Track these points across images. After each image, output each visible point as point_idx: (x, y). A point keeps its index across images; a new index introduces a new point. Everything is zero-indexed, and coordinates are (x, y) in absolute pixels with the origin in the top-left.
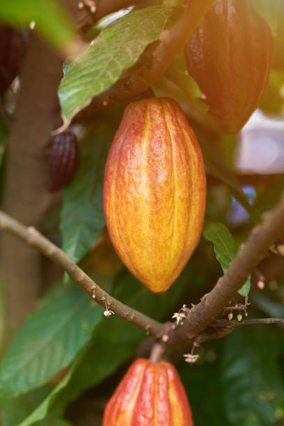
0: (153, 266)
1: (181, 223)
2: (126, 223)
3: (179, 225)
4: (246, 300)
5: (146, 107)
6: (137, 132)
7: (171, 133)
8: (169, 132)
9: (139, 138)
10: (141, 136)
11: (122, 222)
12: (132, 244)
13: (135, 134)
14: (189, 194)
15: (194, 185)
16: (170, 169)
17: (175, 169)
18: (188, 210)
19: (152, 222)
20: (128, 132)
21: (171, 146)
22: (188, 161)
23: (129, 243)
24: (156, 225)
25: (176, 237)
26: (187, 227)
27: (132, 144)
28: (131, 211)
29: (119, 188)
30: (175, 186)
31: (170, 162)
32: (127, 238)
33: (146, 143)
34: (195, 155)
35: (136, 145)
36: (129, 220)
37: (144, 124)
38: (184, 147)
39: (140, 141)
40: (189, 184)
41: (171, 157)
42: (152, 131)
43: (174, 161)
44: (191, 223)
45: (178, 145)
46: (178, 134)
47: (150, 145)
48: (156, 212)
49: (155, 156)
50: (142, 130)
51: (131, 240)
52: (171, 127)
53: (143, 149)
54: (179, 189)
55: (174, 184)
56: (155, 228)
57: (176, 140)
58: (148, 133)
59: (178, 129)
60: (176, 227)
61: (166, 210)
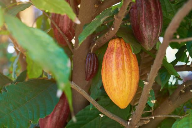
0: (120, 98)
1: (128, 82)
2: (108, 83)
3: (128, 83)
4: (153, 108)
5: (115, 42)
6: (111, 50)
8: (123, 50)
9: (112, 52)
10: (113, 52)
11: (107, 82)
12: (111, 90)
14: (131, 71)
15: (133, 69)
16: (123, 63)
17: (125, 63)
18: (131, 78)
19: (118, 82)
20: (109, 51)
21: (123, 54)
22: (130, 60)
23: (110, 90)
24: (119, 83)
25: (127, 87)
26: (131, 83)
27: (110, 55)
28: (110, 78)
29: (106, 71)
30: (125, 69)
31: (123, 60)
32: (109, 88)
33: (114, 54)
34: (133, 58)
35: (111, 55)
36: (109, 82)
37: (114, 47)
38: (128, 55)
39: (113, 54)
40: (131, 68)
41: (124, 59)
42: (117, 50)
43: (125, 60)
44: (133, 82)
45: (126, 54)
46: (126, 50)
47: (116, 55)
48: (119, 78)
49: (118, 58)
50: (113, 50)
51: (111, 89)
52: (123, 48)
53: (114, 56)
54: (127, 70)
55: (125, 68)
56: (119, 84)
57: (125, 52)
58: (115, 51)
59: (126, 49)
60: (126, 84)
61: (122, 78)
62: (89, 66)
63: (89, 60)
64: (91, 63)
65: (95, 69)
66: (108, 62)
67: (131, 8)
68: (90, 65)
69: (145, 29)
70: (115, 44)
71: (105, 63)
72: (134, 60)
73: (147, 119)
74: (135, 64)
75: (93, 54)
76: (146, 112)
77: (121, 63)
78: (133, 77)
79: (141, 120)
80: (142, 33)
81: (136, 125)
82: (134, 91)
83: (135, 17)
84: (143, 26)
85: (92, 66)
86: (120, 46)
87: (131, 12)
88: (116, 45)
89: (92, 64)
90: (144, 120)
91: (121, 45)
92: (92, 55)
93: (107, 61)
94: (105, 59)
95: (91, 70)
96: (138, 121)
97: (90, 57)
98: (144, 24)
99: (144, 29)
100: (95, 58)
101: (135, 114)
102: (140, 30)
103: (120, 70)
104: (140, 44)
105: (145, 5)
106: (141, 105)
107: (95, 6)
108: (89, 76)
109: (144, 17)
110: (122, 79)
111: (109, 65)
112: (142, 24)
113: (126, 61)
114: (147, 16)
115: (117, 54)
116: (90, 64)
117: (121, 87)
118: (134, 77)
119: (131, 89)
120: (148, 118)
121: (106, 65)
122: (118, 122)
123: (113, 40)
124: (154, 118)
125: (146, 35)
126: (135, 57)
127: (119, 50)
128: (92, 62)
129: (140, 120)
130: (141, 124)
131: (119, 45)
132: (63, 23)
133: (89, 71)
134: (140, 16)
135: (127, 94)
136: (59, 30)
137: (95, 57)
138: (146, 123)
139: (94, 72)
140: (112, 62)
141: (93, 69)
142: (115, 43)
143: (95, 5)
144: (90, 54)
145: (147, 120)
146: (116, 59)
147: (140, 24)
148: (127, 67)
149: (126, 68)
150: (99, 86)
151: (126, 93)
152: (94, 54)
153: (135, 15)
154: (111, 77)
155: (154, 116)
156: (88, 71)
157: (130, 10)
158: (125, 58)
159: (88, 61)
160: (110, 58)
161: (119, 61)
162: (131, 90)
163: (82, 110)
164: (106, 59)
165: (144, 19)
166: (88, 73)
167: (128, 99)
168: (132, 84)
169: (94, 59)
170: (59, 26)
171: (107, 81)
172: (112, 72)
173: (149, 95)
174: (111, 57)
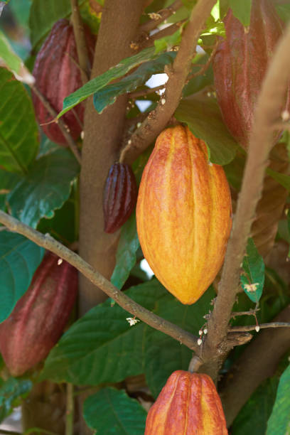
0: (178, 277)
1: (201, 236)
2: (151, 237)
3: (199, 239)
5: (171, 134)
6: (162, 156)
7: (192, 157)
8: (190, 156)
9: (163, 161)
10: (165, 160)
11: (148, 237)
12: (158, 256)
13: (160, 158)
14: (209, 211)
15: (214, 204)
16: (190, 188)
17: (194, 188)
18: (208, 226)
19: (174, 236)
20: (155, 157)
21: (191, 167)
22: (207, 181)
23: (155, 256)
24: (177, 239)
25: (197, 250)
26: (208, 241)
27: (157, 167)
28: (156, 226)
29: (146, 207)
30: (194, 204)
31: (189, 181)
32: (153, 252)
33: (169, 165)
34: (217, 176)
35: (160, 168)
36: (153, 234)
37: (168, 149)
38: (203, 169)
39: (164, 165)
40: (208, 202)
41: (191, 178)
42: (175, 155)
43: (193, 181)
44: (213, 238)
45: (197, 167)
46: (198, 158)
47: (172, 168)
48: (177, 227)
49: (176, 176)
50: (167, 155)
51: (156, 252)
52: (192, 151)
53: (166, 172)
54: (198, 206)
55: (193, 202)
56: (176, 242)
57: (196, 162)
58: (171, 157)
59: (199, 152)
60: (196, 241)
61: (185, 225)
62: (113, 196)
63: (112, 180)
64: (116, 189)
65: (127, 203)
66: (151, 185)
67: (217, 52)
68: (116, 195)
69: (249, 104)
70: (172, 141)
71: (146, 189)
72: (218, 182)
73: (245, 332)
74: (219, 191)
75: (124, 167)
76: (238, 314)
77: (183, 187)
78: (214, 224)
79: (229, 334)
80: (241, 115)
81: (218, 347)
82: (216, 261)
83: (225, 74)
84: (244, 95)
85: (119, 195)
86: (183, 145)
87: (216, 60)
88: (173, 143)
89: (120, 190)
90: (238, 336)
91: (187, 142)
92: (122, 168)
93: (149, 183)
94: (146, 178)
95: (118, 206)
96: (222, 336)
97: (116, 174)
98: (245, 92)
99: (246, 103)
100: (129, 177)
101: (213, 320)
102: (235, 105)
103: (181, 205)
104: (236, 142)
105: (251, 43)
106: (224, 296)
107: (131, 46)
108: (111, 221)
109: (248, 73)
110: (184, 227)
111: (154, 192)
112: (242, 91)
113: (197, 185)
114: (253, 72)
115: (174, 167)
116: (114, 192)
117: (183, 250)
118: (216, 225)
119: (207, 256)
120: (245, 329)
121: (147, 194)
122: (175, 338)
123: (168, 130)
124: (261, 330)
125: (249, 120)
126: (223, 174)
127: (180, 155)
128: (121, 186)
129: (226, 335)
130: (231, 345)
131: (181, 142)
132: (58, 88)
133: (113, 210)
134: (236, 72)
135: (198, 267)
136: (47, 106)
137: (128, 173)
138: (241, 343)
139: (125, 212)
140: (162, 186)
141: (123, 203)
142: (173, 139)
143: (131, 43)
144: (116, 167)
145: (243, 334)
146: (171, 178)
147: (236, 91)
148: (198, 199)
149: (195, 202)
150: (134, 247)
151: (195, 266)
152: (127, 168)
153: (225, 70)
154: (159, 224)
155: (259, 325)
156: (111, 208)
157: (215, 55)
158: (195, 176)
159: (110, 183)
160: (157, 175)
161: (179, 183)
162: (207, 258)
163: (100, 305)
164: (148, 178)
165: (246, 79)
166: (110, 212)
167: (200, 281)
168: (212, 242)
169: (126, 179)
170: (49, 96)
171: (148, 234)
172: (161, 210)
173: (241, 269)
174: (161, 173)
